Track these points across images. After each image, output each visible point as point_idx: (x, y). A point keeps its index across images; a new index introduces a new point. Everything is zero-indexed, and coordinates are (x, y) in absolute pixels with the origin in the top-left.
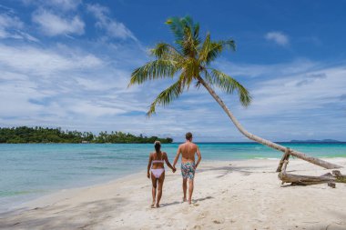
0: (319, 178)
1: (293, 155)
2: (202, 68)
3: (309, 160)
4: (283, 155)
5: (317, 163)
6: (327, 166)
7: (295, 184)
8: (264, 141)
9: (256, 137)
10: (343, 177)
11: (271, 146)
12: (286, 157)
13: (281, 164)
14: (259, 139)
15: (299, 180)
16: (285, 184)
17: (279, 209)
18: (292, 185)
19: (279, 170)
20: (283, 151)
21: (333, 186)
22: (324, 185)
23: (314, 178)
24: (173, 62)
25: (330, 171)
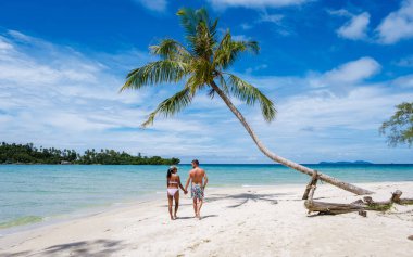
0: (349, 206)
1: (321, 179)
2: (217, 73)
3: (339, 185)
4: (310, 179)
5: (347, 188)
6: (358, 192)
7: (323, 213)
8: (289, 162)
9: (280, 158)
10: (375, 204)
11: (297, 169)
12: (314, 182)
13: (308, 190)
14: (284, 160)
15: (328, 208)
16: (312, 213)
17: (304, 243)
18: (319, 214)
19: (305, 197)
20: (311, 174)
21: (364, 214)
22: (355, 214)
23: (344, 206)
24: (181, 65)
25: (361, 197)
